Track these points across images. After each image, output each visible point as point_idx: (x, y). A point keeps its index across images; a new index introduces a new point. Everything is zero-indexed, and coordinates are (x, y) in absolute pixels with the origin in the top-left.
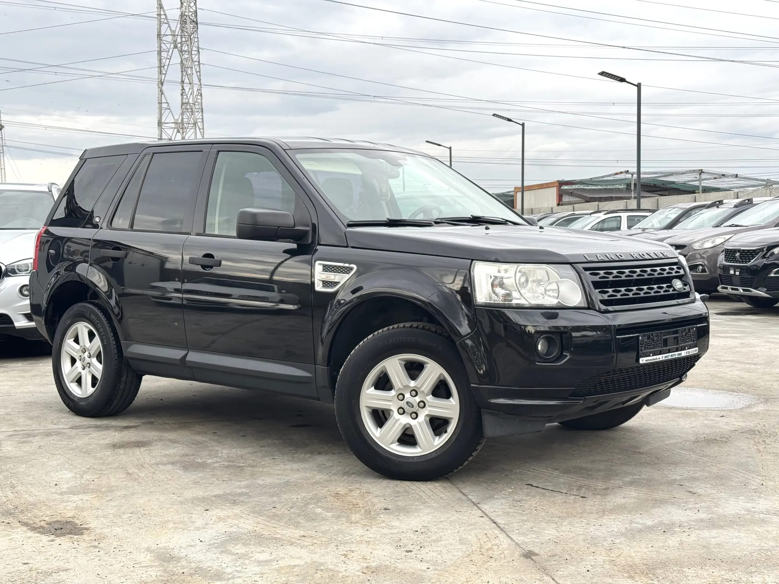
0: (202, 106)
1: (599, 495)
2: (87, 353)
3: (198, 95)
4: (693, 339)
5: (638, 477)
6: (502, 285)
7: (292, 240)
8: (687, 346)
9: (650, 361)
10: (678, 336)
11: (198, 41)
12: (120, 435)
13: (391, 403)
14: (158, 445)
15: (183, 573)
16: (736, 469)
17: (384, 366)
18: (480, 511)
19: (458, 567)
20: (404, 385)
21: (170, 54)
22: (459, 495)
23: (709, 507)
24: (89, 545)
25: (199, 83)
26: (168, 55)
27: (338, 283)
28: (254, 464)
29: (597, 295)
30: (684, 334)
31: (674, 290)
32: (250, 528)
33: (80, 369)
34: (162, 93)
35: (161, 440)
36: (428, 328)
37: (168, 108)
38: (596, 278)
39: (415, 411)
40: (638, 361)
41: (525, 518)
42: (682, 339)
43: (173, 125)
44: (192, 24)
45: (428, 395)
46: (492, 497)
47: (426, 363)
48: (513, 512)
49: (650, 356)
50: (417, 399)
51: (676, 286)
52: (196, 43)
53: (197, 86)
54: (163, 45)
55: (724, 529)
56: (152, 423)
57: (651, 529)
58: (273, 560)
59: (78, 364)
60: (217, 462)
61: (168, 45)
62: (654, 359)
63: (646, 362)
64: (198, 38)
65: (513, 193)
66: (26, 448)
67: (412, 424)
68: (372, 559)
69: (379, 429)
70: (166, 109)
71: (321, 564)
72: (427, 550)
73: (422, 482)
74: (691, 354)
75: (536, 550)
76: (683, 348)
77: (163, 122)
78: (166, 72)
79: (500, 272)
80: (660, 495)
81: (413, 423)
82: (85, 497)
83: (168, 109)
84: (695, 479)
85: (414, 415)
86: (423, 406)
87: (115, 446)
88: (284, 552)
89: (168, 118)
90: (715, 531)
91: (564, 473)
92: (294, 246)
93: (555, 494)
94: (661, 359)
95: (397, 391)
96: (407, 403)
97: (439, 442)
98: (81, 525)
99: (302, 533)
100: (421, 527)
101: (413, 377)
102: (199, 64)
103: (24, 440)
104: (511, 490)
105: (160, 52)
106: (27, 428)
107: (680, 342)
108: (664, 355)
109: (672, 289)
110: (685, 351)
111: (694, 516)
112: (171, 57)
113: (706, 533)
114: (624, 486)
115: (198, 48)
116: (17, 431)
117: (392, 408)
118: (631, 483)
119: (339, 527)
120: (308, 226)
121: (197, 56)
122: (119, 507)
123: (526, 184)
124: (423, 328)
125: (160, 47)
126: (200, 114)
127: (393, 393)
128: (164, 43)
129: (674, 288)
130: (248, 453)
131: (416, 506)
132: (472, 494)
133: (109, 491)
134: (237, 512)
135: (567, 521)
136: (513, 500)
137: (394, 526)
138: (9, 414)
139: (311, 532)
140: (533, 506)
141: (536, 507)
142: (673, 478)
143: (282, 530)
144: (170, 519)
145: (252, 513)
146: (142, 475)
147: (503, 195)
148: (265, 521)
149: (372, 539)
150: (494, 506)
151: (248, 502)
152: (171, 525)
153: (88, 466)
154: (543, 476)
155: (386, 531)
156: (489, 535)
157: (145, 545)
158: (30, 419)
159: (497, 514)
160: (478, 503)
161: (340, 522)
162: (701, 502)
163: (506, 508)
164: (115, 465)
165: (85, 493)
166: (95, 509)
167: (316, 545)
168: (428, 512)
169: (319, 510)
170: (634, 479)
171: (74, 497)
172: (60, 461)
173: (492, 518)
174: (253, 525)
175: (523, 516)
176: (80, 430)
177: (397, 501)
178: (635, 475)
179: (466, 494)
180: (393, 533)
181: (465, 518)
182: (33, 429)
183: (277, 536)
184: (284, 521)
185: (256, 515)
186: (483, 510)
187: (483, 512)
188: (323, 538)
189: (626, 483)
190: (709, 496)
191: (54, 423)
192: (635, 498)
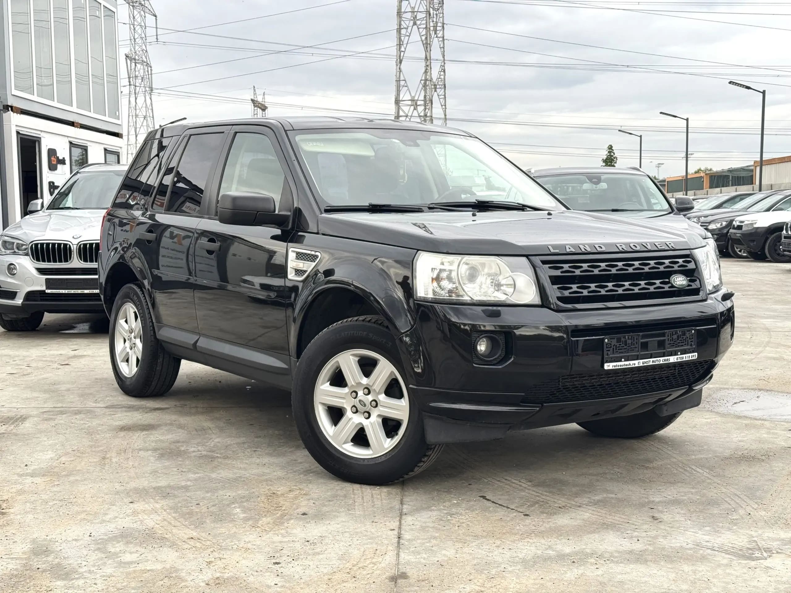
0: (444, 82)
1: (546, 513)
2: (133, 334)
3: (441, 71)
4: (690, 343)
5: (613, 496)
6: (449, 278)
7: (276, 226)
8: (679, 351)
9: (620, 367)
10: (665, 340)
11: (443, 16)
12: (141, 417)
13: (344, 401)
14: (162, 429)
15: (38, 568)
16: (738, 493)
17: (337, 362)
18: (398, 523)
19: (308, 585)
20: (357, 382)
21: (409, 30)
22: (396, 504)
23: (656, 537)
25: (442, 59)
26: (407, 31)
27: (306, 271)
28: (229, 456)
29: (553, 292)
30: (675, 337)
31: (673, 286)
32: (151, 524)
33: (128, 350)
34: (401, 71)
35: (171, 424)
36: (380, 322)
37: (405, 85)
38: (558, 273)
39: (367, 410)
40: (603, 366)
41: (437, 535)
42: (672, 342)
43: (410, 103)
45: (379, 393)
46: (428, 508)
47: (379, 360)
48: (431, 528)
49: (621, 361)
50: (370, 398)
51: (674, 281)
52: (441, 19)
53: (441, 62)
54: (402, 22)
55: (647, 565)
56: (182, 406)
57: (561, 557)
58: (135, 562)
59: (128, 344)
60: (199, 451)
61: (407, 22)
62: (626, 365)
63: (614, 368)
64: (443, 13)
65: (753, 167)
66: (44, 426)
67: (364, 424)
68: (231, 569)
69: (334, 426)
71: (177, 570)
72: (296, 563)
73: (372, 487)
74: (684, 360)
75: (410, 572)
76: (673, 353)
77: (401, 99)
78: (405, 49)
79: (443, 264)
80: (617, 518)
81: (366, 423)
82: (38, 480)
84: (676, 502)
85: (366, 414)
86: (375, 405)
87: (123, 428)
88: (156, 554)
89: (405, 96)
90: (632, 566)
91: (534, 486)
92: (278, 232)
93: (499, 509)
94: (637, 365)
95: (350, 388)
96: (360, 401)
97: (389, 444)
99: (195, 534)
100: (316, 537)
101: (367, 374)
102: (444, 40)
103: (51, 417)
104: (455, 502)
105: (399, 30)
106: (68, 405)
107: (667, 345)
108: (641, 361)
109: (670, 285)
110: (676, 357)
111: (626, 545)
112: (410, 34)
113: (620, 568)
114: (585, 506)
115: (443, 24)
116: (55, 407)
117: (345, 406)
118: (596, 503)
119: (237, 531)
120: (290, 211)
121: (441, 32)
122: (56, 493)
124: (374, 323)
125: (400, 25)
126: (443, 90)
127: (346, 390)
128: (404, 21)
129: (672, 284)
130: (237, 444)
131: (338, 512)
132: (411, 503)
133: (66, 476)
134: (158, 506)
135: (479, 542)
136: (446, 513)
137: (292, 533)
138: (68, 390)
139: (203, 534)
140: (461, 521)
141: (463, 523)
142: (652, 499)
143: (179, 530)
144: (88, 509)
145: (171, 508)
146: (114, 460)
147: (743, 169)
148: (172, 519)
149: (254, 547)
150: (419, 519)
151: (179, 497)
152: (83, 516)
153: (75, 448)
154: (509, 487)
155: (277, 539)
156: (378, 552)
157: (35, 536)
158: (82, 395)
159: (414, 527)
160: (406, 514)
161: (244, 525)
162: (654, 530)
163: (429, 522)
164: (101, 448)
165: (43, 475)
166: (33, 494)
167: (194, 549)
168: (344, 520)
169: (238, 510)
170: (606, 498)
171: (29, 480)
172: (56, 441)
173: (402, 532)
174: (157, 522)
175: (437, 533)
176: (111, 410)
177: (325, 505)
178: (612, 493)
179: (405, 503)
180: (282, 542)
181: (373, 530)
182: (72, 406)
183: (166, 536)
184: (192, 519)
185: (172, 511)
186: (403, 522)
187: (400, 524)
188: (208, 542)
189: (591, 502)
190: (670, 524)
191: (96, 401)
192: (583, 520)
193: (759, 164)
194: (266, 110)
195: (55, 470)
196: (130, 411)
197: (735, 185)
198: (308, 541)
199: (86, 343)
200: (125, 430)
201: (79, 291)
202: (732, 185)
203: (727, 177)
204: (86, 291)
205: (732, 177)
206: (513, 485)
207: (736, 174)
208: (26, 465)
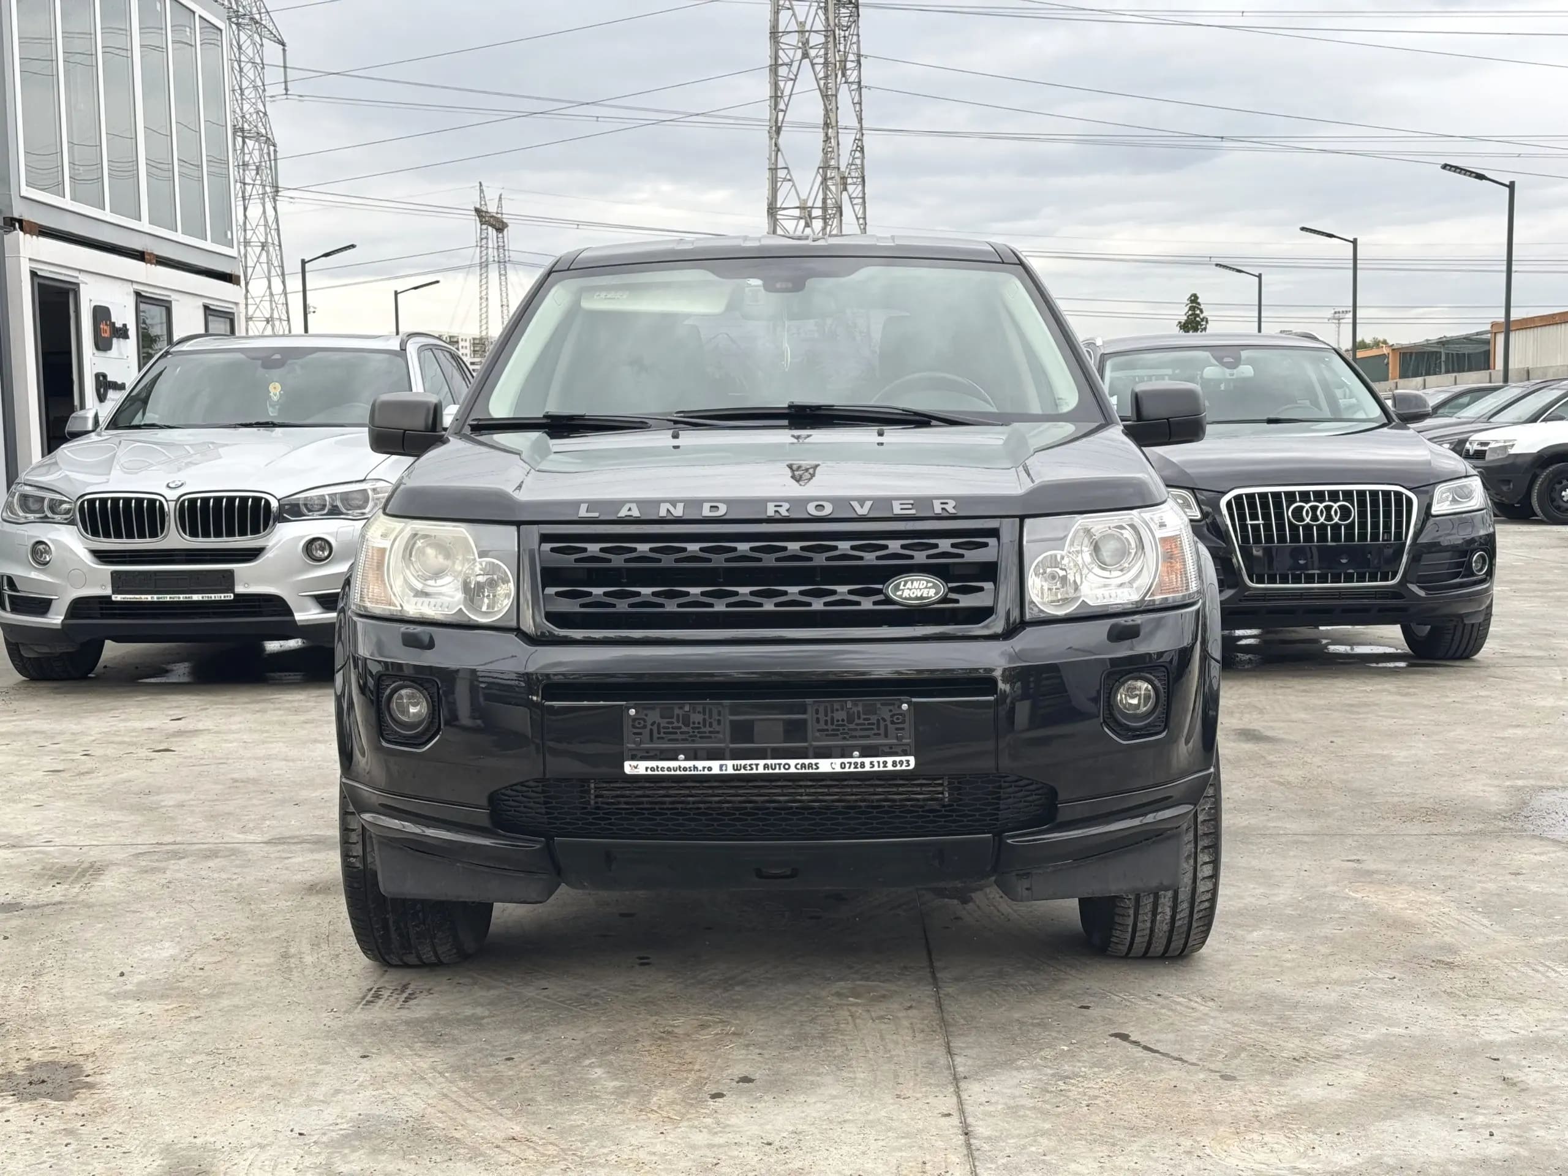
0: (862, 173)
1: (1270, 1073)
3: (856, 150)
5: (1402, 1031)
11: (858, 41)
18: (955, 1099)
21: (794, 69)
22: (938, 1053)
23: (1525, 1127)
24: (62, 1127)
25: (857, 125)
26: (790, 71)
32: (416, 1106)
34: (779, 150)
37: (788, 177)
41: (1047, 1126)
43: (797, 213)
44: (848, 8)
46: (1009, 1064)
48: (1030, 1109)
52: (855, 46)
53: (855, 131)
54: (781, 53)
61: (791, 53)
64: (858, 35)
65: (1489, 335)
66: (143, 885)
70: (785, 180)
77: (778, 206)
78: (787, 106)
82: (152, 1007)
83: (789, 180)
84: (1542, 1044)
87: (314, 889)
89: (787, 198)
93: (1165, 1064)
98: (88, 1076)
100: (785, 1135)
102: (860, 88)
103: (156, 864)
104: (1066, 1048)
105: (774, 68)
106: (188, 838)
111: (1469, 1145)
112: (796, 76)
114: (1347, 1056)
115: (859, 56)
116: (161, 844)
119: (607, 1120)
121: (856, 72)
122: (197, 1037)
123: (1515, 315)
125: (776, 57)
126: (860, 188)
128: (783, 49)
131: (819, 1075)
132: (968, 1052)
133: (211, 996)
134: (424, 1064)
135: (1144, 1141)
136: (1053, 1075)
137: (728, 1125)
138: (181, 805)
139: (536, 1129)
140: (1091, 1093)
141: (1096, 1097)
142: (1488, 1038)
143: (481, 1119)
144: (273, 1073)
145: (455, 1069)
146: (309, 959)
147: (1468, 339)
148: (462, 1094)
149: (655, 1158)
150: (997, 1088)
151: (465, 1042)
152: (265, 1088)
153: (219, 934)
154: (1170, 1013)
155: (701, 1138)
156: (928, 1167)
157: (168, 1137)
158: (211, 817)
159: (990, 1108)
160: (965, 1078)
161: (620, 1108)
162: (1518, 1109)
163: (1021, 1096)
164: (275, 934)
165: (162, 997)
166: (148, 1039)
167: (523, 1164)
168: (835, 1093)
169: (599, 1071)
170: (1387, 1034)
171: (132, 1008)
172: (177, 919)
173: (970, 1120)
174: (430, 1101)
175: (1044, 1121)
176: (280, 847)
177: (786, 1060)
178: (1398, 1025)
179: (956, 1051)
180: (714, 1146)
181: (905, 1116)
182: (195, 840)
183: (457, 1135)
184: (504, 1094)
185: (456, 1076)
186: (964, 1096)
187: (960, 1102)
188: (550, 1147)
189: (1358, 1047)
190: (1547, 1094)
191: (244, 829)
192: (1356, 1088)
193: (1503, 330)
194: (506, 230)
195: (185, 984)
196: (319, 851)
197: (1453, 371)
198: (770, 1144)
199: (197, 703)
200: (318, 892)
201: (182, 597)
202: (1447, 372)
203: (1437, 355)
204: (196, 597)
205: (1447, 355)
206: (1178, 1007)
207: (1454, 349)
208: (122, 974)
